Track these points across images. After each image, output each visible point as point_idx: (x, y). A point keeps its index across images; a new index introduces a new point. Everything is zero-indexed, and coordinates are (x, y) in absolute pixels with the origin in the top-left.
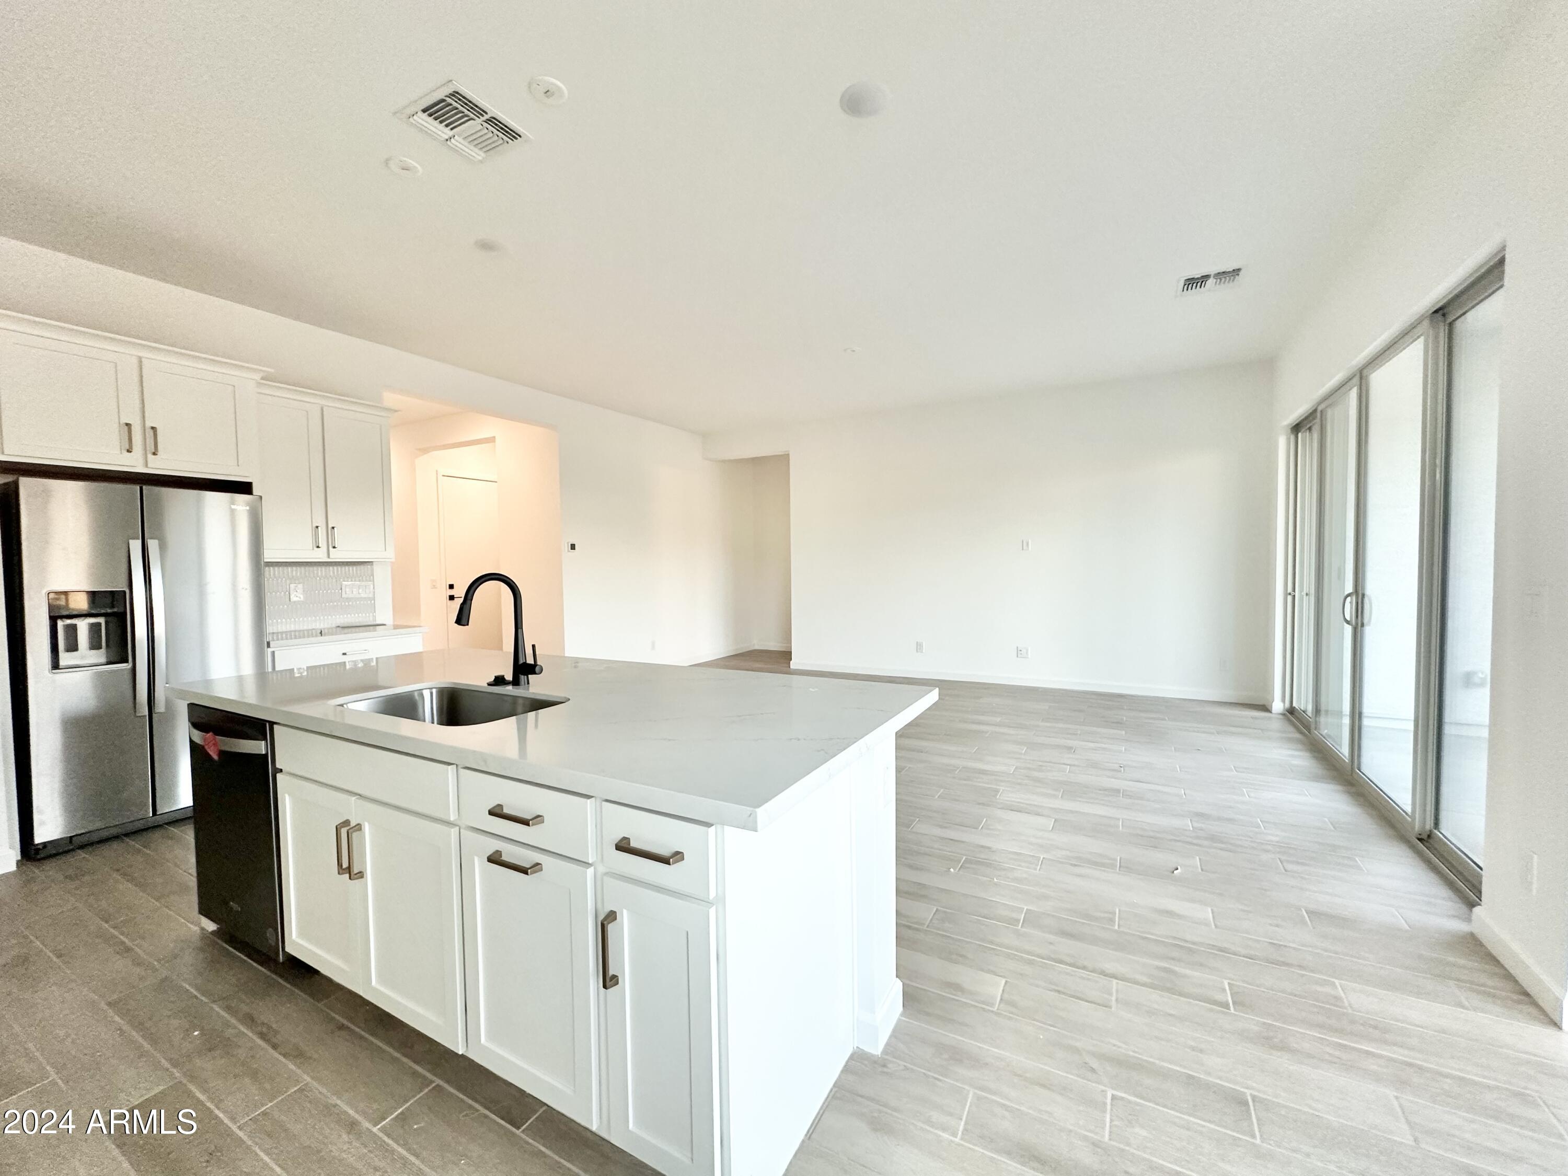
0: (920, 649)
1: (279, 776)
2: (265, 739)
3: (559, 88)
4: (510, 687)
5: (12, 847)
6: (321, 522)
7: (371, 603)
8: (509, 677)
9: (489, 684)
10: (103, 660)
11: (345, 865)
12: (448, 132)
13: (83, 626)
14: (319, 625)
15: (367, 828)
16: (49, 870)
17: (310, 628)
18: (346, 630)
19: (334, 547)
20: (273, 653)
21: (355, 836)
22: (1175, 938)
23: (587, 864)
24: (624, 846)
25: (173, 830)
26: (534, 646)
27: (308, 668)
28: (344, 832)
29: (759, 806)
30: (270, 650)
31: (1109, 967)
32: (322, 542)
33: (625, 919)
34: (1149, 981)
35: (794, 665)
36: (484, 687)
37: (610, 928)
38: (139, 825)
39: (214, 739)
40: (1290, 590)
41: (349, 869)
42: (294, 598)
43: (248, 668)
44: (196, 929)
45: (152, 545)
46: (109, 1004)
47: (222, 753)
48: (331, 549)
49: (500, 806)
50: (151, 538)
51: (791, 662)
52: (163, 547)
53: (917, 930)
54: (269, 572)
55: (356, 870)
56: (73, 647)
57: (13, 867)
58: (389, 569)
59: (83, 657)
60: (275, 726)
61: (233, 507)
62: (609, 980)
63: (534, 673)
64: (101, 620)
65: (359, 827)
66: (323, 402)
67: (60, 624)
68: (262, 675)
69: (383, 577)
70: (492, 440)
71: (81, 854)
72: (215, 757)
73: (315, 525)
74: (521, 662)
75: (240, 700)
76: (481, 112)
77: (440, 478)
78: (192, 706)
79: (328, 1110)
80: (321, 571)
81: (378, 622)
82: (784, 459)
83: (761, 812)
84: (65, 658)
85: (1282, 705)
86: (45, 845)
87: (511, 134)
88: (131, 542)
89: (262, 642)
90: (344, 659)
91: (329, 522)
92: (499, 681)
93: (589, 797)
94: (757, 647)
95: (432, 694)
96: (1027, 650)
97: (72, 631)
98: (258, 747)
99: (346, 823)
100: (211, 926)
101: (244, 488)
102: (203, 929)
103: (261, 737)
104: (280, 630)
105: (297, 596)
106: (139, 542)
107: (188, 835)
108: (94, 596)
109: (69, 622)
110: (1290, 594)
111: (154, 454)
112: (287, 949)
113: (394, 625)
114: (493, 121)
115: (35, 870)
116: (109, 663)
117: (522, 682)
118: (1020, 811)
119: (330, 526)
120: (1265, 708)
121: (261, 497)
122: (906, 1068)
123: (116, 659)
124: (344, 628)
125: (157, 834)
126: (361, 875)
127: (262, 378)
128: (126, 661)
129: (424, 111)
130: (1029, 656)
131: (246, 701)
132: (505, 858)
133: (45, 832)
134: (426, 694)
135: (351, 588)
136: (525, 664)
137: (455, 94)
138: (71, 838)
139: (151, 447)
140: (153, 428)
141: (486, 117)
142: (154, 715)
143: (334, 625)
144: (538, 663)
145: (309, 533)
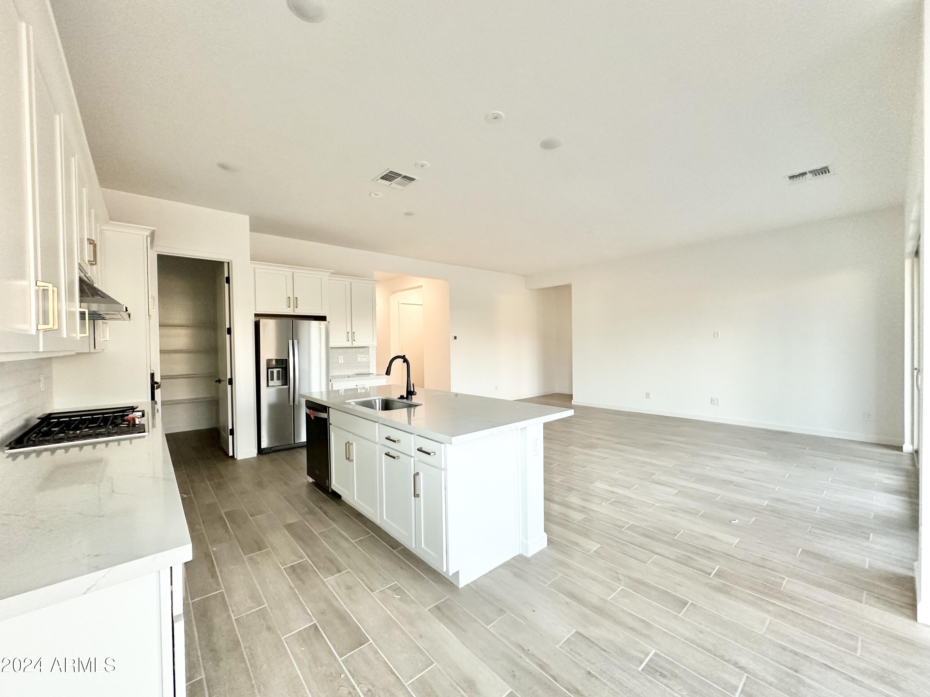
0: (648, 396)
1: (330, 426)
2: (327, 413)
3: (425, 164)
4: (405, 400)
5: (255, 448)
6: (349, 330)
7: (368, 365)
8: (405, 396)
9: (398, 398)
10: (281, 384)
11: (348, 457)
12: (390, 183)
13: (275, 371)
14: (349, 374)
15: (354, 444)
16: (264, 458)
17: (345, 374)
18: (358, 376)
19: (354, 341)
20: (332, 384)
21: (351, 447)
22: (704, 546)
23: (412, 457)
24: (420, 450)
25: (300, 450)
26: (413, 384)
27: (345, 390)
28: (348, 445)
29: (453, 437)
30: (331, 383)
31: (658, 550)
32: (350, 339)
33: (421, 474)
34: (675, 558)
35: (574, 402)
36: (396, 399)
37: (417, 477)
38: (289, 446)
39: (313, 412)
40: (916, 366)
41: (349, 459)
42: (340, 362)
43: (324, 389)
44: (306, 481)
45: (295, 341)
46: (284, 497)
47: (315, 417)
48: (353, 341)
49: (389, 437)
50: (295, 339)
51: (572, 401)
52: (298, 343)
53: (571, 522)
54: (330, 350)
55: (351, 459)
56: (272, 379)
57: (256, 455)
58: (375, 349)
59: (275, 383)
60: (330, 408)
61: (320, 326)
62: (416, 495)
63: (413, 395)
64: (280, 369)
65: (352, 444)
66: (351, 280)
67: (269, 370)
68: (328, 392)
69: (373, 352)
70: (421, 286)
71: (273, 454)
72: (313, 418)
73: (347, 332)
74: (409, 390)
75: (320, 399)
76: (400, 175)
77: (400, 305)
78: (306, 401)
79: (340, 534)
80: (349, 350)
81: (370, 373)
82: (568, 288)
83: (454, 439)
84: (271, 383)
85: (911, 447)
86: (264, 449)
87: (412, 179)
88: (289, 341)
89: (329, 380)
90: (357, 387)
91: (353, 329)
92: (402, 397)
93: (412, 434)
94: (557, 392)
95: (379, 401)
96: (718, 400)
97: (272, 372)
98: (324, 415)
99: (349, 442)
100: (311, 480)
101: (323, 318)
102: (308, 481)
103: (325, 412)
104: (335, 375)
105: (341, 361)
106: (292, 341)
107: (304, 452)
108: (277, 360)
109: (272, 370)
110: (916, 369)
111: (296, 307)
112: (332, 487)
113: (377, 374)
114: (405, 177)
115: (261, 457)
116: (282, 385)
117: (409, 398)
118: (661, 484)
119: (353, 332)
120: (900, 449)
121: (329, 322)
122: (538, 563)
123: (284, 384)
124: (357, 375)
125: (295, 450)
126: (352, 461)
127: (331, 274)
128: (287, 385)
129: (381, 178)
130: (720, 404)
131: (323, 400)
132: (391, 454)
133: (264, 445)
134: (377, 401)
135: (361, 358)
136: (411, 391)
137: (391, 172)
138: (271, 448)
139: (295, 306)
140: (296, 298)
141: (402, 176)
142: (295, 406)
143: (354, 373)
144: (415, 391)
145: (345, 334)
